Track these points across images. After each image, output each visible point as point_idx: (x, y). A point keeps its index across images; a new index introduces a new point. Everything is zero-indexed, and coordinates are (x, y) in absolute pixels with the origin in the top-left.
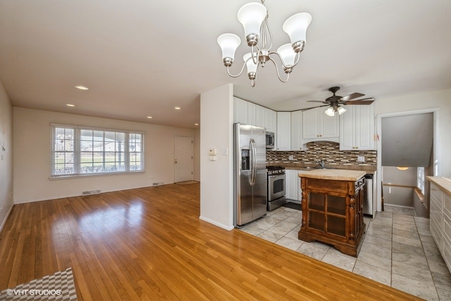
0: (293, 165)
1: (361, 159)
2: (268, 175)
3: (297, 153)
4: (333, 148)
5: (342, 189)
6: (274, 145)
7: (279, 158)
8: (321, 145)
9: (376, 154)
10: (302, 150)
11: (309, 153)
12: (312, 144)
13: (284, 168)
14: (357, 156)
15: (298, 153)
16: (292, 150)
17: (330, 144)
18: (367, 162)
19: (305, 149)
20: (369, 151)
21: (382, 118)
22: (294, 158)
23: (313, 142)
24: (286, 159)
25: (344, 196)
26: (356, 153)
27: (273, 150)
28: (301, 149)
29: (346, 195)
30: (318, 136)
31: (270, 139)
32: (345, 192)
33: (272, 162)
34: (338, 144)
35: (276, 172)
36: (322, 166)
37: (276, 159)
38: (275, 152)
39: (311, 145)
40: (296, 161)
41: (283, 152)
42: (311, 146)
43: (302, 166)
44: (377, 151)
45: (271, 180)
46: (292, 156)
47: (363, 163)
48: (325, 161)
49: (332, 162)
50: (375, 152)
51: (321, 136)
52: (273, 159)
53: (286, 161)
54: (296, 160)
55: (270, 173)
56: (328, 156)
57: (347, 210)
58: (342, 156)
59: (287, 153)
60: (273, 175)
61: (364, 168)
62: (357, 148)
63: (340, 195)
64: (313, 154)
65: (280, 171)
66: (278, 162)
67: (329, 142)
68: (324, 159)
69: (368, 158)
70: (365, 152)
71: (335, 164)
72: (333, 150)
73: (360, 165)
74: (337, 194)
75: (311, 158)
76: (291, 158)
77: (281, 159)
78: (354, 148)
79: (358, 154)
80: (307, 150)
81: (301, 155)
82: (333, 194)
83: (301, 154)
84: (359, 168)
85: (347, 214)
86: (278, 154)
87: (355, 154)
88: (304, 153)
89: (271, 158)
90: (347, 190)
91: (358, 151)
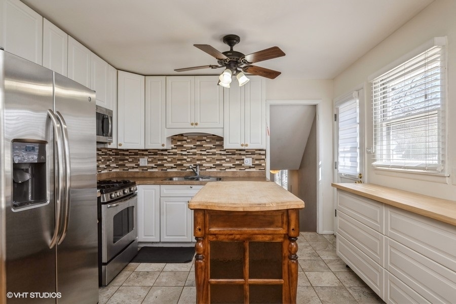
0: (147, 175)
1: (248, 161)
2: (100, 204)
3: (155, 152)
4: (211, 145)
5: (277, 227)
6: (111, 135)
7: (121, 163)
8: (194, 139)
9: (265, 155)
10: (165, 148)
11: (175, 154)
12: (181, 138)
13: (134, 184)
14: (243, 157)
15: (156, 154)
16: (147, 148)
17: (207, 138)
18: (255, 166)
19: (169, 146)
20: (257, 150)
21: (271, 106)
22: (149, 162)
23: (182, 135)
24: (134, 165)
25: (280, 240)
26: (243, 153)
27: (109, 146)
28: (163, 145)
29: (284, 238)
30: (192, 124)
31: (104, 122)
32: (282, 231)
33: (106, 171)
34: (221, 139)
35: (120, 193)
36: (196, 174)
37: (114, 165)
38: (111, 150)
39: (178, 139)
40: (153, 168)
41: (127, 150)
42: (179, 141)
43: (163, 175)
44: (265, 150)
45: (109, 213)
46: (146, 158)
47: (250, 167)
48: (201, 165)
49: (211, 168)
50: (263, 152)
51: (196, 124)
52: (108, 166)
53: (133, 168)
54: (153, 165)
55: (106, 198)
56: (204, 157)
57: (285, 268)
58: (224, 157)
59: (136, 154)
60: (112, 201)
61: (252, 175)
62: (247, 145)
63: (273, 239)
64: (182, 155)
65: (127, 191)
66: (118, 170)
67: (206, 135)
68: (198, 162)
69: (257, 160)
70: (252, 153)
71: (215, 170)
72: (211, 148)
73: (247, 170)
74: (267, 239)
75: (179, 162)
76: (143, 162)
77: (124, 165)
78: (242, 145)
79: (244, 155)
80: (172, 148)
81: (161, 157)
82: (260, 238)
83: (162, 155)
84: (246, 175)
85: (285, 275)
86: (117, 154)
87: (240, 154)
88: (166, 153)
89: (103, 163)
90: (285, 226)
91: (244, 150)
